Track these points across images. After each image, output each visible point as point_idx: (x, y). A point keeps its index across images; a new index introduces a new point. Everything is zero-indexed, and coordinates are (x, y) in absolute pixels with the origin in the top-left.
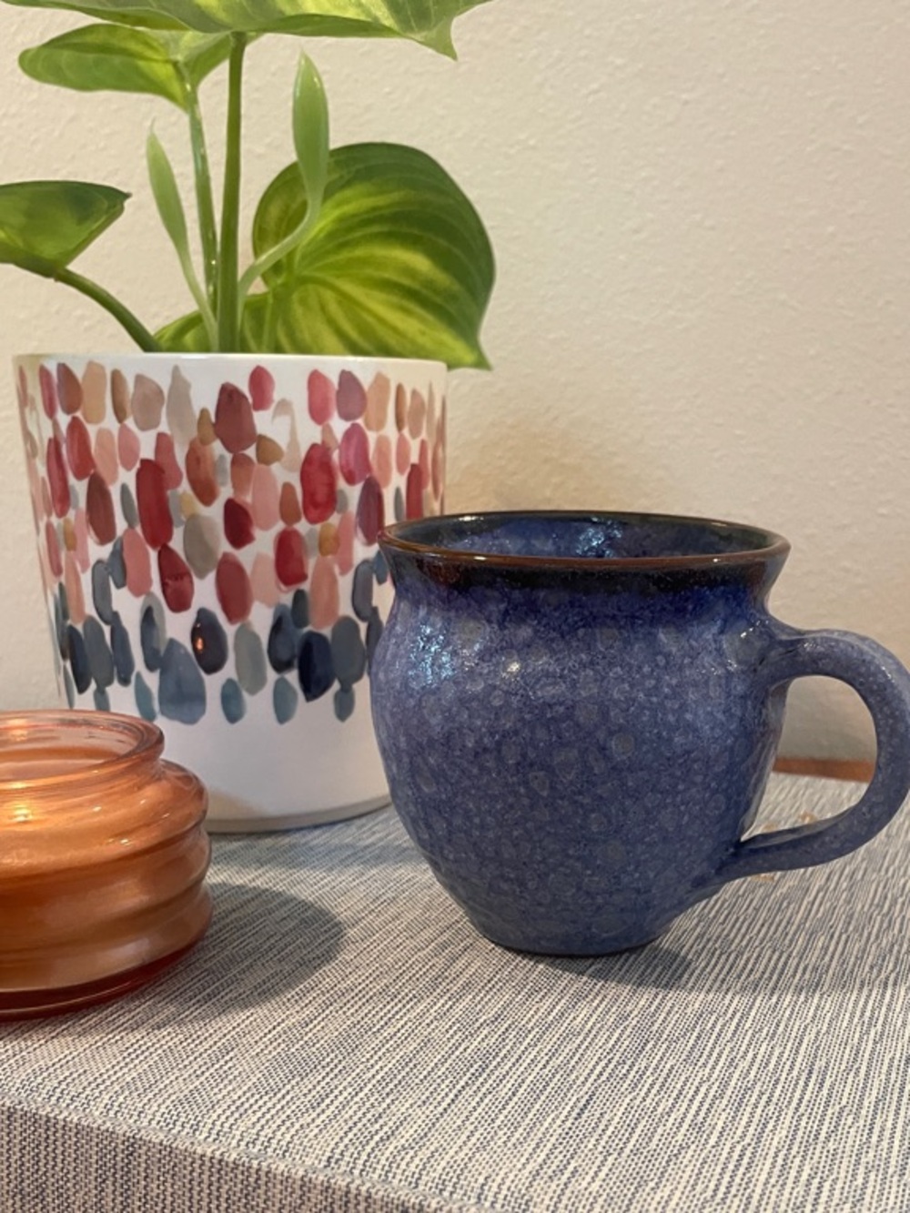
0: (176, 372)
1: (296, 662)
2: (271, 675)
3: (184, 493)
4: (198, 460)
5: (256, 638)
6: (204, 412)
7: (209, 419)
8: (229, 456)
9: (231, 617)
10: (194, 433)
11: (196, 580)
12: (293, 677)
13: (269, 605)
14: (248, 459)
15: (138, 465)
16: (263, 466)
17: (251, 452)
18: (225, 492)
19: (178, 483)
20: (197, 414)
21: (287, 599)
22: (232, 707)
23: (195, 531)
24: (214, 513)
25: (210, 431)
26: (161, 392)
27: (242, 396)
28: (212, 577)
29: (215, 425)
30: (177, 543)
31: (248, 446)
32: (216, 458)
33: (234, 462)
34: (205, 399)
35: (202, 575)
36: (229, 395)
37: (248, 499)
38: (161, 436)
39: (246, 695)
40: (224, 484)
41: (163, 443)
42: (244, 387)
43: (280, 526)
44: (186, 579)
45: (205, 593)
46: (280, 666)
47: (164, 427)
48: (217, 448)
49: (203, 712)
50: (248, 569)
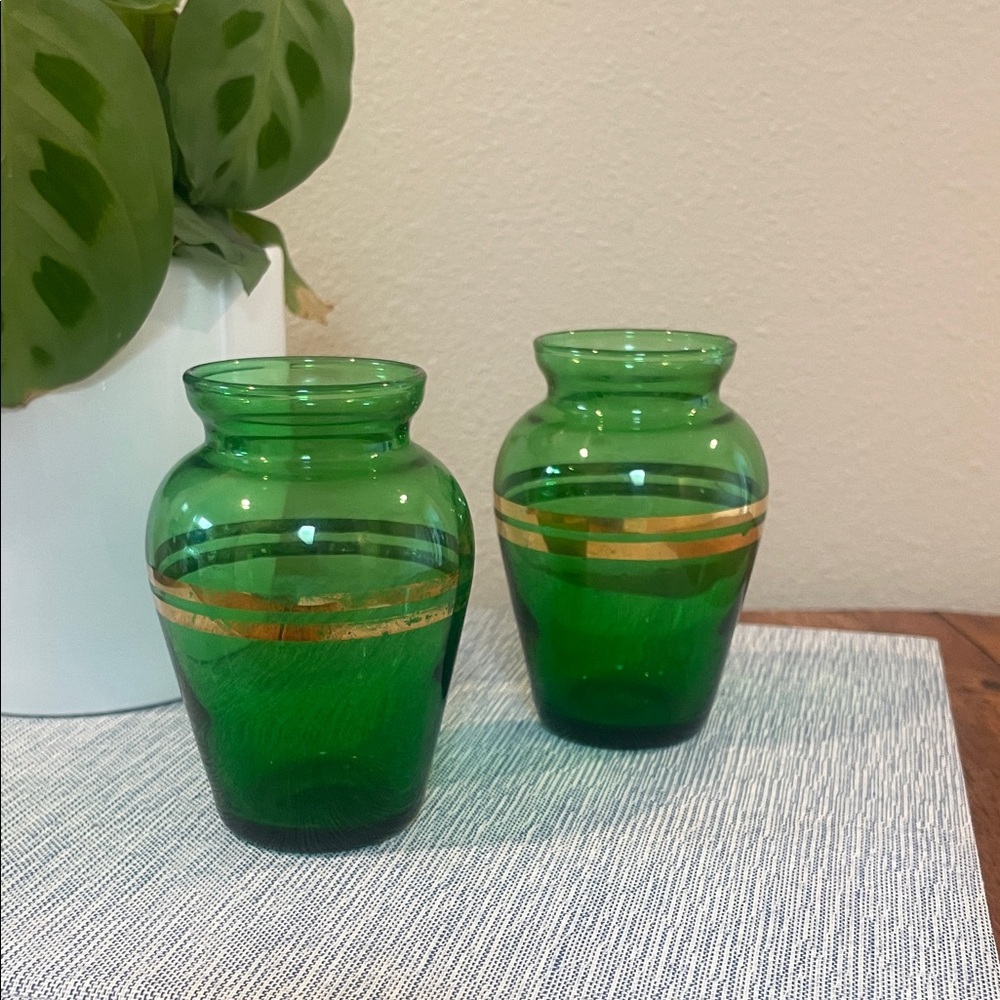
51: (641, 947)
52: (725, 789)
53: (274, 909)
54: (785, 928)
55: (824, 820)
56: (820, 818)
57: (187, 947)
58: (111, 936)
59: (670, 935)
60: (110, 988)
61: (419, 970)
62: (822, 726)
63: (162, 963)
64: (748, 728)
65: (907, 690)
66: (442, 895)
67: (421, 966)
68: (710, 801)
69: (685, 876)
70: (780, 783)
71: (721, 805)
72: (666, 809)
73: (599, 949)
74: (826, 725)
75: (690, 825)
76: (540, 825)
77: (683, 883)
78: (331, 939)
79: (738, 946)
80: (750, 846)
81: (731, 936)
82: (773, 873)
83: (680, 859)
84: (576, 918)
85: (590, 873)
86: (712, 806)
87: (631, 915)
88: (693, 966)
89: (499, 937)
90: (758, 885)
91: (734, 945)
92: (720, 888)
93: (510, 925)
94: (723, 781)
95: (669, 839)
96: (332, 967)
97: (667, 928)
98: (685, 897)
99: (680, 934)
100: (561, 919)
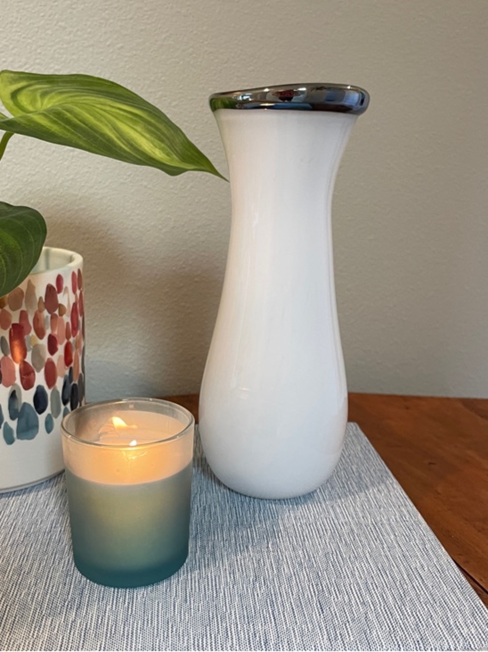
1: (69, 399)
2: (63, 408)
3: (32, 335)
4: (38, 320)
5: (58, 393)
6: (41, 298)
7: (42, 301)
8: (49, 316)
9: (50, 386)
10: (36, 308)
11: (36, 373)
12: (68, 405)
14: (56, 315)
15: (11, 327)
16: (61, 317)
17: (57, 312)
18: (48, 332)
19: (30, 331)
20: (38, 300)
21: (67, 372)
22: (49, 426)
23: (36, 352)
24: (44, 342)
25: (43, 306)
27: (54, 289)
28: (43, 370)
29: (44, 303)
30: (29, 359)
31: (55, 310)
32: (45, 317)
33: (51, 318)
34: (41, 292)
35: (39, 371)
36: (50, 289)
37: (56, 333)
38: (22, 312)
40: (48, 328)
41: (23, 315)
42: (54, 284)
43: (66, 341)
44: (32, 374)
45: (40, 379)
46: (65, 403)
47: (23, 308)
48: (46, 313)
49: (37, 432)
50: (56, 363)
52: (328, 512)
55: (371, 521)
59: (352, 587)
62: (342, 473)
66: (257, 585)
67: (273, 620)
68: (326, 519)
69: (340, 558)
70: (345, 505)
71: (331, 519)
72: (313, 525)
74: (344, 473)
75: (327, 533)
78: (230, 616)
79: (379, 588)
80: (354, 540)
81: (374, 584)
82: (370, 550)
83: (334, 550)
84: (314, 586)
85: (305, 563)
86: (329, 522)
87: (333, 581)
88: (370, 601)
89: (292, 601)
90: (368, 558)
91: (377, 588)
92: (356, 562)
93: (293, 595)
94: (325, 508)
95: (323, 541)
96: (239, 629)
97: (350, 585)
98: (347, 569)
99: (356, 587)
100: (309, 588)
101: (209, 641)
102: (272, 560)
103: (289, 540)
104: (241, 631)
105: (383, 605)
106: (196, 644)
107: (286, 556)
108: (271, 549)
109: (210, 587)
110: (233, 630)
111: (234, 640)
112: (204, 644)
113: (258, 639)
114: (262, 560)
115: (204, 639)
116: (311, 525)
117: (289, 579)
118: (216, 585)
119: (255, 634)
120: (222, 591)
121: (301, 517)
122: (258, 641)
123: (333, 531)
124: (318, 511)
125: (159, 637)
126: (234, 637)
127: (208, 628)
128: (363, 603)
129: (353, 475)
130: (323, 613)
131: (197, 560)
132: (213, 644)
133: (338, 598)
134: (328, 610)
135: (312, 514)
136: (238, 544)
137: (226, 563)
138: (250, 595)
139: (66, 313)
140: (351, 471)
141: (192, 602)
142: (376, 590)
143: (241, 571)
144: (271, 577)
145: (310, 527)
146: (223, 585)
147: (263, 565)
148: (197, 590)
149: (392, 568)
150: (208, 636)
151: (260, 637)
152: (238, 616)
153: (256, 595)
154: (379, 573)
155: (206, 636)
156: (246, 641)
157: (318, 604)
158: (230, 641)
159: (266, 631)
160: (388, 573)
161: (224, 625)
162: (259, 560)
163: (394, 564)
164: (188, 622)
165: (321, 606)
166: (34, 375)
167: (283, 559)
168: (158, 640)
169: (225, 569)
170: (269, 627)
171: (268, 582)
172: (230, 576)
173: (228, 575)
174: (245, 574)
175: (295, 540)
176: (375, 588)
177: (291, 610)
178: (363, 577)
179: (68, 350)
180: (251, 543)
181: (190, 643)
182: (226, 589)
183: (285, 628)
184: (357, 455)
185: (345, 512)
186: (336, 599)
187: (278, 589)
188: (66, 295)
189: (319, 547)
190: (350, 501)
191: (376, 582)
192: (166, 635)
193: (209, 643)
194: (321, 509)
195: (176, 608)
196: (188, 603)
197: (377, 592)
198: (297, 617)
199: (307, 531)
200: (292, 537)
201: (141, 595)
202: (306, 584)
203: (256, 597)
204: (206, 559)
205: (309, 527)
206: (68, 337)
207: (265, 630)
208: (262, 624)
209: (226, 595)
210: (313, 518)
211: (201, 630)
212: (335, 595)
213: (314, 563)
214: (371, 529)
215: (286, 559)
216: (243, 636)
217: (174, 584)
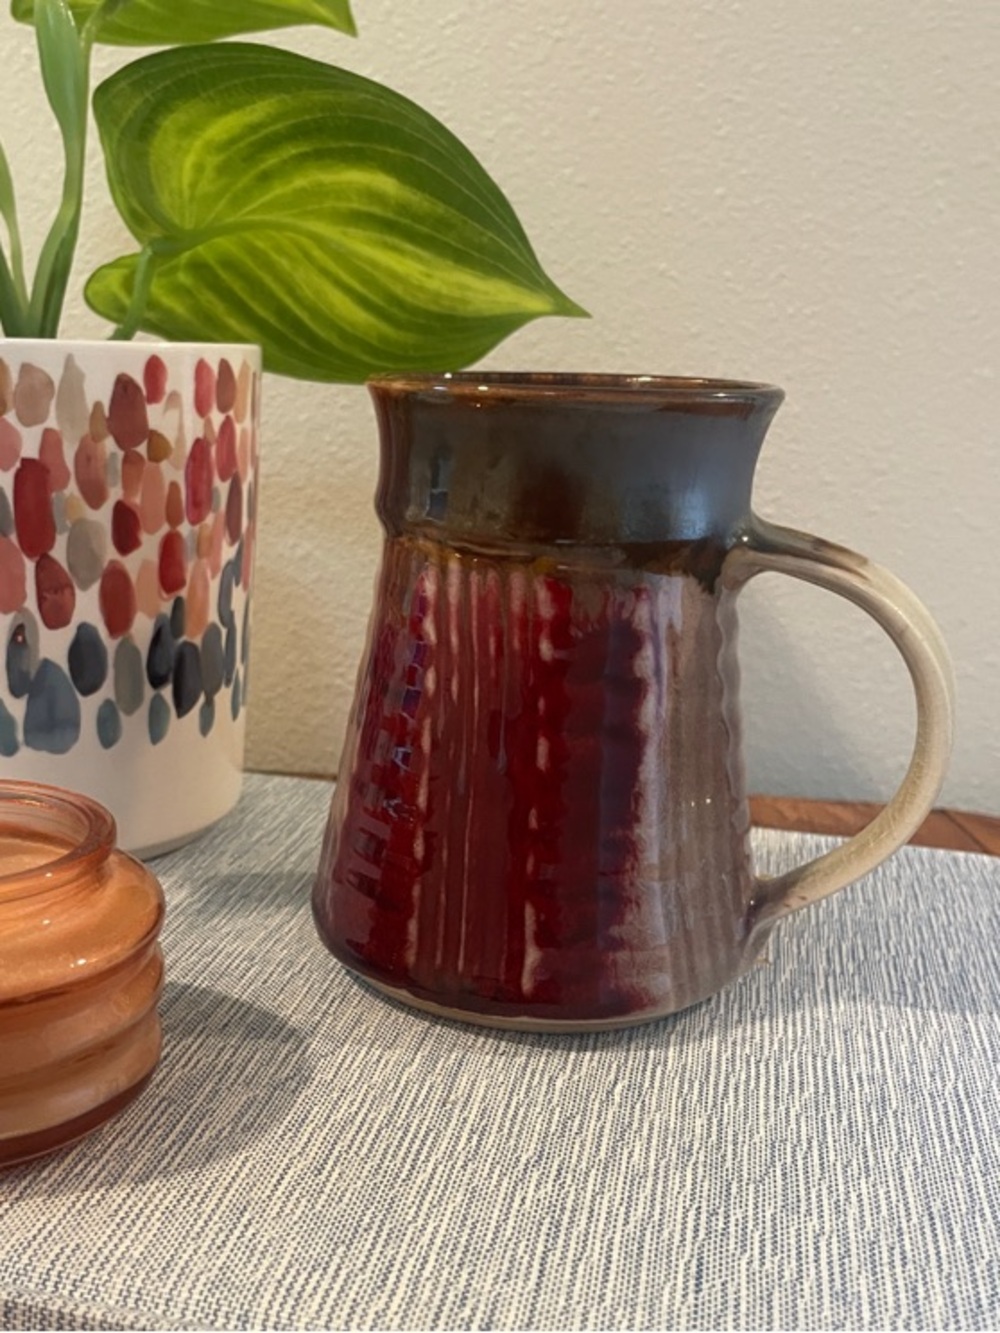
0: (69, 362)
1: (171, 677)
2: (149, 692)
3: (72, 495)
4: (89, 459)
5: (136, 652)
6: (98, 406)
7: (102, 411)
8: (121, 454)
9: (113, 630)
10: (84, 429)
11: (78, 592)
12: (167, 692)
13: (150, 615)
14: (139, 457)
15: (18, 465)
16: (154, 464)
17: (142, 449)
18: (115, 493)
19: (65, 485)
20: (90, 407)
21: (166, 608)
22: (108, 732)
23: (81, 538)
24: (103, 517)
25: (102, 427)
26: (50, 383)
27: (138, 389)
28: (96, 588)
29: (109, 420)
30: (59, 552)
31: (139, 443)
32: (107, 456)
33: (126, 460)
34: (98, 391)
35: (85, 586)
36: (123, 385)
37: (137, 500)
38: (47, 432)
39: (122, 715)
40: (115, 484)
41: (50, 440)
42: (139, 378)
43: (165, 529)
44: (67, 592)
45: (87, 606)
46: (157, 682)
47: (52, 422)
48: (109, 445)
49: (76, 738)
50: (133, 577)
51: (794, 1263)
52: (827, 1042)
53: (342, 1185)
54: (959, 1243)
55: (955, 1088)
56: (950, 1086)
57: (248, 1234)
58: (158, 1214)
59: (823, 1244)
60: (167, 1290)
61: (532, 1284)
62: (911, 961)
63: (223, 1258)
64: (828, 959)
65: (990, 920)
66: (536, 1175)
67: (534, 1277)
68: (815, 1057)
69: (817, 1161)
70: (887, 1035)
71: (829, 1061)
72: (767, 1065)
73: (744, 1266)
74: (916, 961)
75: (802, 1090)
76: (626, 1082)
77: (817, 1170)
78: (418, 1233)
79: (910, 1266)
80: (881, 1122)
81: (897, 1251)
82: (919, 1161)
83: (804, 1137)
84: (703, 1217)
85: (702, 1152)
86: (819, 1065)
87: (768, 1215)
88: (864, 1294)
89: (617, 1240)
90: (907, 1178)
91: (904, 1265)
92: (863, 1181)
93: (626, 1223)
94: (822, 1031)
95: (782, 1108)
96: (426, 1274)
97: (817, 1236)
98: (825, 1192)
99: (835, 1246)
100: (685, 1216)
101: (325, 1285)
102: (608, 1125)
103: (681, 1086)
104: (428, 1279)
105: (904, 1314)
106: (286, 1283)
107: (652, 1124)
108: (617, 1099)
109: (401, 1154)
110: (406, 1273)
111: (397, 1300)
112: (309, 1289)
113: (467, 1312)
114: (578, 1118)
115: (316, 1276)
116: (762, 1066)
117: (634, 1181)
118: (419, 1152)
119: (466, 1298)
120: (431, 1165)
121: (739, 1041)
122: (462, 1319)
123: (821, 1090)
124: (799, 1034)
125: (200, 1241)
126: (400, 1293)
127: (343, 1248)
128: (841, 1296)
129: (943, 970)
130: (697, 1292)
131: (403, 1083)
132: (333, 1295)
133: (762, 1264)
134: (719, 1287)
135: (776, 1039)
136: (529, 1070)
137: (477, 1104)
138: (502, 1195)
139: (172, 457)
140: (941, 961)
141: (335, 1175)
142: (898, 1270)
143: (506, 1131)
144: (584, 1165)
145: (757, 1067)
146: (440, 1154)
147: (575, 1130)
148: (364, 1150)
149: (978, 1220)
150: (331, 1271)
151: (474, 1310)
152: (438, 1242)
153: (518, 1200)
154: (927, 1223)
155: (325, 1269)
156: (429, 1309)
157: (694, 1262)
158: (385, 1298)
159: (500, 1298)
160: (957, 1232)
161: (390, 1252)
162: (572, 1117)
163: (987, 1211)
164: (295, 1223)
165: (699, 1272)
166: (73, 594)
167: (640, 1128)
168: (193, 1247)
169: (465, 1120)
170: (514, 1290)
171: (570, 1177)
172: (469, 1140)
173: (465, 1136)
174: (512, 1142)
175: (696, 1091)
176: (898, 1263)
177: (604, 1261)
178: (868, 1223)
179: (170, 549)
180: (568, 1072)
181: (273, 1276)
182: (441, 1167)
183: (562, 1302)
184: (974, 927)
185: (880, 1050)
186: (756, 1263)
187: (589, 1197)
188: (173, 414)
189: (762, 1121)
190: (909, 1030)
191: (908, 1247)
192: (218, 1242)
193: (321, 1292)
194: (808, 1031)
195: (284, 1183)
196: (322, 1177)
197: (899, 1276)
198: (610, 1285)
199: (743, 1077)
200: (691, 1083)
201: (214, 1132)
202: (680, 1207)
203: (516, 1205)
204: (428, 1084)
205: (753, 1066)
206: (174, 519)
207: (499, 1294)
208: (498, 1276)
209: (435, 1182)
210: (776, 1047)
211: (318, 1249)
212: (757, 1251)
213: (730, 1156)
214: (945, 1105)
215: (651, 1129)
216: (427, 1293)
217: (313, 1125)
